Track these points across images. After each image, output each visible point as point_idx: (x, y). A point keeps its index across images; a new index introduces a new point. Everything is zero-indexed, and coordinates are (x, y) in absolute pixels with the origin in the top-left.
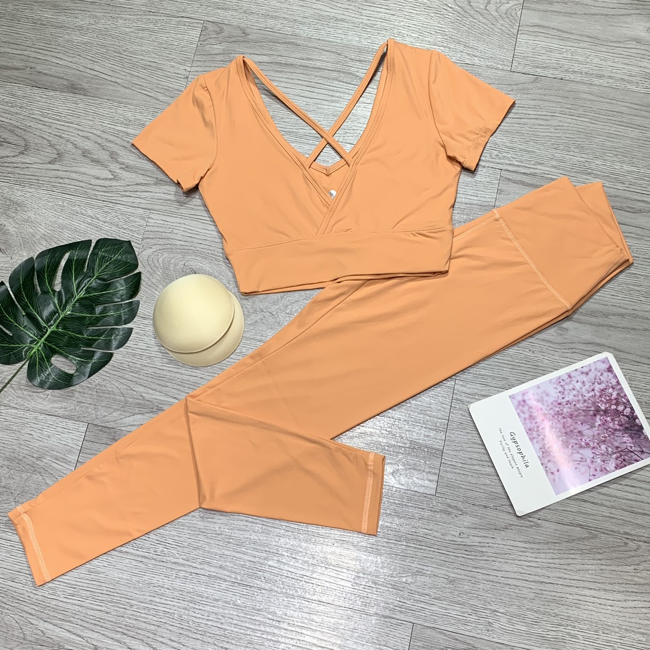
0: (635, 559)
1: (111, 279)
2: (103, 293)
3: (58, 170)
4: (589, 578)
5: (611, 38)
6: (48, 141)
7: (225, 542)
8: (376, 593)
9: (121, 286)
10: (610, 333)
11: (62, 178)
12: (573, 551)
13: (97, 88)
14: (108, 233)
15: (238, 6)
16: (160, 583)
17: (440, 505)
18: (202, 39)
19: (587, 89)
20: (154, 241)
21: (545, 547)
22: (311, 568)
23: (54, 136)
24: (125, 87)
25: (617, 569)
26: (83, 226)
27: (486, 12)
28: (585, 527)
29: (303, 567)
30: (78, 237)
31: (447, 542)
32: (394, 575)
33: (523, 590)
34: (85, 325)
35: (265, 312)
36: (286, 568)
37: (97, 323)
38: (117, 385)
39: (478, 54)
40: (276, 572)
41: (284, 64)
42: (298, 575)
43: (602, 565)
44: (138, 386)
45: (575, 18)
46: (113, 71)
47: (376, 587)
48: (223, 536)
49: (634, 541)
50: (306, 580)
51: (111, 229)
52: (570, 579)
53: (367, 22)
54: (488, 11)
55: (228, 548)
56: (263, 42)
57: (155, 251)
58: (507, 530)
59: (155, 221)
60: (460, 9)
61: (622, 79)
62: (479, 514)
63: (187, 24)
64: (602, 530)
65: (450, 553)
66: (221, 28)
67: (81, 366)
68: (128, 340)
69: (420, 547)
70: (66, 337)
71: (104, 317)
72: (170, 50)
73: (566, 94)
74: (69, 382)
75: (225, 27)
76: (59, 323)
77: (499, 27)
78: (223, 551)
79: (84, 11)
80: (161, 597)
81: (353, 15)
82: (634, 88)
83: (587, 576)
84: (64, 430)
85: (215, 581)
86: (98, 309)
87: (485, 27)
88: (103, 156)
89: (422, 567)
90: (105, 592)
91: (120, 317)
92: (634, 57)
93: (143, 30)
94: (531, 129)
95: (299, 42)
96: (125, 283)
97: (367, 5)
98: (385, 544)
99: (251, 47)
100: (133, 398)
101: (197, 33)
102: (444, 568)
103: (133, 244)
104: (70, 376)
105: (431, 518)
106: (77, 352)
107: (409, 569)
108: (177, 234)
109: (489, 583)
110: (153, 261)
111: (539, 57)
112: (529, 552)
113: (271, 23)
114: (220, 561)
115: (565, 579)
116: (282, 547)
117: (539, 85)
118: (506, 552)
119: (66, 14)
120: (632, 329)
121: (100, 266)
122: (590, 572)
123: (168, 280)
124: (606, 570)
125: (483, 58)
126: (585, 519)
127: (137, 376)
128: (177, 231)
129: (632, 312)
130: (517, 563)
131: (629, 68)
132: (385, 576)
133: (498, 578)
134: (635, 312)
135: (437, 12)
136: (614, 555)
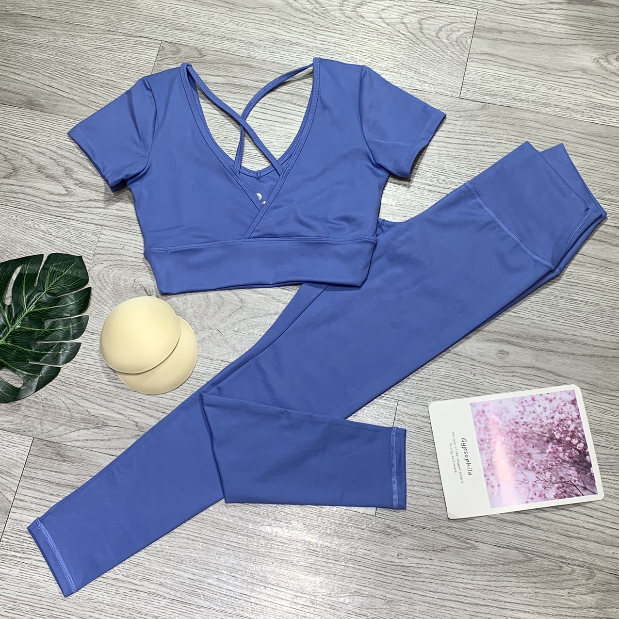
0: (569, 582)
1: (62, 294)
2: (53, 307)
3: (12, 185)
4: (523, 601)
5: (558, 67)
6: (4, 155)
7: (165, 559)
8: (314, 612)
9: (71, 301)
10: (550, 357)
11: (16, 193)
12: (509, 574)
13: (54, 104)
14: (60, 248)
15: (195, 27)
16: (100, 599)
17: (379, 525)
18: (159, 59)
19: (534, 117)
20: (105, 257)
21: (481, 569)
22: (250, 587)
23: (10, 151)
24: (82, 104)
25: (551, 592)
26: (36, 241)
27: (437, 39)
28: (521, 550)
29: (242, 585)
30: (30, 251)
31: (384, 562)
32: (332, 595)
33: (459, 612)
34: (33, 340)
35: (212, 329)
36: (226, 586)
37: (45, 338)
38: (63, 400)
39: (428, 81)
40: (215, 590)
41: (239, 85)
42: (237, 594)
43: (537, 588)
44: (84, 401)
45: (524, 47)
46: (70, 88)
47: (314, 606)
48: (164, 553)
49: (569, 565)
50: (245, 599)
51: (63, 244)
52: (505, 602)
53: (321, 46)
54: (439, 38)
55: (169, 566)
56: (219, 63)
57: (105, 267)
58: (444, 552)
59: (107, 237)
60: (412, 36)
61: (568, 108)
62: (417, 535)
63: (145, 44)
64: (537, 554)
65: (387, 574)
66: (178, 48)
67: (28, 380)
68: (76, 355)
69: (358, 567)
70: (15, 351)
71: (53, 331)
72: (127, 69)
73: (513, 122)
74: (16, 396)
75: (182, 48)
76: (8, 337)
77: (449, 54)
78: (163, 568)
79: (44, 28)
80: (100, 613)
81: (308, 39)
82: (578, 116)
83: (522, 598)
84: (9, 443)
85: (154, 598)
86: (48, 323)
87: (436, 54)
88: (58, 171)
89: (359, 587)
90: (45, 607)
91: (68, 331)
92: (581, 86)
93: (101, 48)
94: (478, 156)
95: (254, 64)
96: (74, 298)
97: (322, 30)
98: (324, 564)
99: (207, 68)
100: (79, 413)
101: (155, 53)
102: (382, 589)
103: (84, 259)
104: (18, 390)
105: (370, 539)
106: (25, 366)
107: (347, 590)
108: (128, 250)
109: (425, 604)
110: (103, 276)
111: (487, 85)
112: (466, 574)
113: (227, 45)
114: (160, 577)
115: (500, 601)
116: (222, 565)
117: (487, 112)
118: (443, 574)
119: (26, 31)
120: (571, 354)
121: (51, 280)
122: (525, 595)
123: (117, 296)
124: (541, 593)
125: (433, 84)
126: (521, 542)
127: (83, 390)
128: (129, 247)
129: (572, 337)
130: (453, 585)
131: (575, 97)
132: (323, 595)
133: (435, 600)
134: (575, 338)
135: (389, 38)
136: (548, 578)
